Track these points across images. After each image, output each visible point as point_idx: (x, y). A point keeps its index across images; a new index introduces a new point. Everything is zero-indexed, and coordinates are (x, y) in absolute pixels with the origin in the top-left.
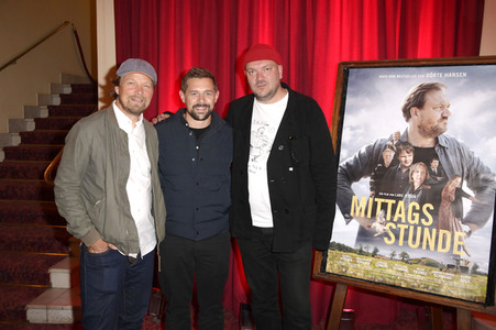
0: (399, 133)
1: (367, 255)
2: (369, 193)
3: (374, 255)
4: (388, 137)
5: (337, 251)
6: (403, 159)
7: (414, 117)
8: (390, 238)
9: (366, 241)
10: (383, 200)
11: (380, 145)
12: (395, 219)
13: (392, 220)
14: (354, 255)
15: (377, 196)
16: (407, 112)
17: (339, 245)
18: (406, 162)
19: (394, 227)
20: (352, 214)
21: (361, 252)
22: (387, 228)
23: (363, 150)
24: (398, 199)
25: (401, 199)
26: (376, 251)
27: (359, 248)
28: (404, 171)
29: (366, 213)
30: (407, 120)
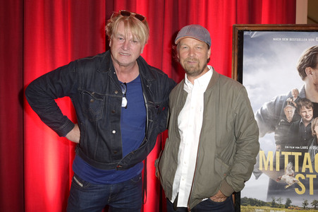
0: (297, 91)
1: (280, 206)
2: (276, 147)
3: (287, 206)
4: (287, 94)
5: (250, 207)
6: (304, 114)
7: (309, 76)
8: (300, 189)
9: (278, 194)
10: (290, 153)
11: (281, 101)
12: (303, 170)
13: (300, 172)
14: (267, 208)
15: (283, 149)
16: (302, 71)
17: (250, 200)
18: (307, 116)
19: (303, 177)
20: (261, 169)
21: (274, 205)
22: (296, 179)
23: (265, 107)
24: (304, 152)
25: (306, 151)
26: (289, 202)
27: (271, 201)
28: (306, 125)
29: (275, 167)
30: (304, 79)
